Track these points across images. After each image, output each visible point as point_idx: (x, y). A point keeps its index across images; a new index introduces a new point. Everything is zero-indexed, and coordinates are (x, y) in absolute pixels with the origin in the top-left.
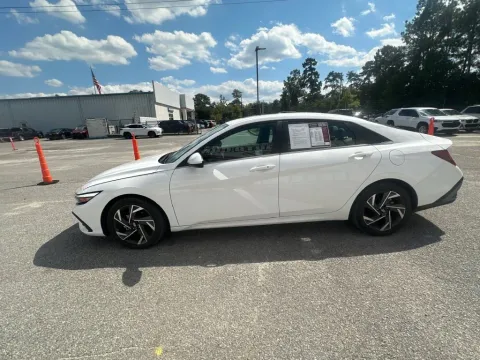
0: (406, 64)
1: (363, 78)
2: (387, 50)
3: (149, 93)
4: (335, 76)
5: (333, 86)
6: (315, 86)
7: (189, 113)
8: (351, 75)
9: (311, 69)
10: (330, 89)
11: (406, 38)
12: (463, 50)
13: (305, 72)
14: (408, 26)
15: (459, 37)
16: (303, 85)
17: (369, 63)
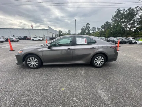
0: (112, 26)
1: (101, 29)
2: (107, 22)
3: (47, 29)
4: (94, 28)
5: (94, 31)
6: (89, 30)
7: (57, 35)
8: (98, 28)
9: (88, 26)
10: (92, 31)
11: (112, 20)
12: (125, 24)
13: (87, 27)
14: (113, 17)
15: (124, 21)
16: (86, 30)
17: (103, 26)
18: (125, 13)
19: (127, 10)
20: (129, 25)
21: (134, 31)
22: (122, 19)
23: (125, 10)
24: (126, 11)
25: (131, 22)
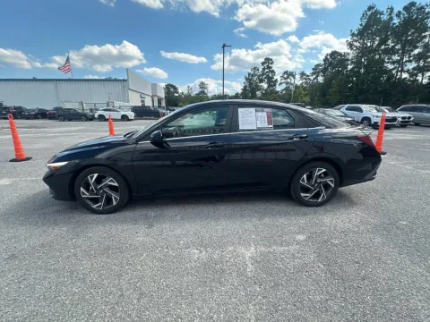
0: (350, 67)
1: (312, 78)
2: (334, 54)
3: (124, 80)
4: (289, 74)
5: (288, 83)
6: (272, 83)
7: (160, 101)
8: (303, 74)
9: (269, 67)
10: (284, 86)
11: (351, 45)
12: (396, 58)
13: (264, 69)
14: (353, 35)
15: (393, 47)
16: (261, 81)
17: (318, 65)
18: (396, 21)
19: (401, 10)
20: (410, 61)
21: (428, 84)
22: (383, 42)
23: (395, 11)
24: (398, 15)
25: (416, 52)
